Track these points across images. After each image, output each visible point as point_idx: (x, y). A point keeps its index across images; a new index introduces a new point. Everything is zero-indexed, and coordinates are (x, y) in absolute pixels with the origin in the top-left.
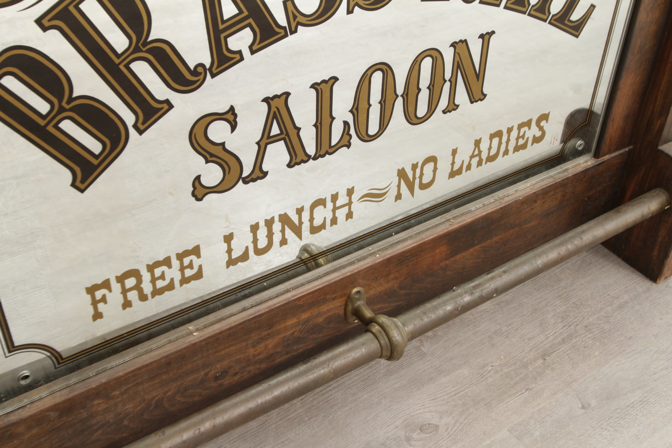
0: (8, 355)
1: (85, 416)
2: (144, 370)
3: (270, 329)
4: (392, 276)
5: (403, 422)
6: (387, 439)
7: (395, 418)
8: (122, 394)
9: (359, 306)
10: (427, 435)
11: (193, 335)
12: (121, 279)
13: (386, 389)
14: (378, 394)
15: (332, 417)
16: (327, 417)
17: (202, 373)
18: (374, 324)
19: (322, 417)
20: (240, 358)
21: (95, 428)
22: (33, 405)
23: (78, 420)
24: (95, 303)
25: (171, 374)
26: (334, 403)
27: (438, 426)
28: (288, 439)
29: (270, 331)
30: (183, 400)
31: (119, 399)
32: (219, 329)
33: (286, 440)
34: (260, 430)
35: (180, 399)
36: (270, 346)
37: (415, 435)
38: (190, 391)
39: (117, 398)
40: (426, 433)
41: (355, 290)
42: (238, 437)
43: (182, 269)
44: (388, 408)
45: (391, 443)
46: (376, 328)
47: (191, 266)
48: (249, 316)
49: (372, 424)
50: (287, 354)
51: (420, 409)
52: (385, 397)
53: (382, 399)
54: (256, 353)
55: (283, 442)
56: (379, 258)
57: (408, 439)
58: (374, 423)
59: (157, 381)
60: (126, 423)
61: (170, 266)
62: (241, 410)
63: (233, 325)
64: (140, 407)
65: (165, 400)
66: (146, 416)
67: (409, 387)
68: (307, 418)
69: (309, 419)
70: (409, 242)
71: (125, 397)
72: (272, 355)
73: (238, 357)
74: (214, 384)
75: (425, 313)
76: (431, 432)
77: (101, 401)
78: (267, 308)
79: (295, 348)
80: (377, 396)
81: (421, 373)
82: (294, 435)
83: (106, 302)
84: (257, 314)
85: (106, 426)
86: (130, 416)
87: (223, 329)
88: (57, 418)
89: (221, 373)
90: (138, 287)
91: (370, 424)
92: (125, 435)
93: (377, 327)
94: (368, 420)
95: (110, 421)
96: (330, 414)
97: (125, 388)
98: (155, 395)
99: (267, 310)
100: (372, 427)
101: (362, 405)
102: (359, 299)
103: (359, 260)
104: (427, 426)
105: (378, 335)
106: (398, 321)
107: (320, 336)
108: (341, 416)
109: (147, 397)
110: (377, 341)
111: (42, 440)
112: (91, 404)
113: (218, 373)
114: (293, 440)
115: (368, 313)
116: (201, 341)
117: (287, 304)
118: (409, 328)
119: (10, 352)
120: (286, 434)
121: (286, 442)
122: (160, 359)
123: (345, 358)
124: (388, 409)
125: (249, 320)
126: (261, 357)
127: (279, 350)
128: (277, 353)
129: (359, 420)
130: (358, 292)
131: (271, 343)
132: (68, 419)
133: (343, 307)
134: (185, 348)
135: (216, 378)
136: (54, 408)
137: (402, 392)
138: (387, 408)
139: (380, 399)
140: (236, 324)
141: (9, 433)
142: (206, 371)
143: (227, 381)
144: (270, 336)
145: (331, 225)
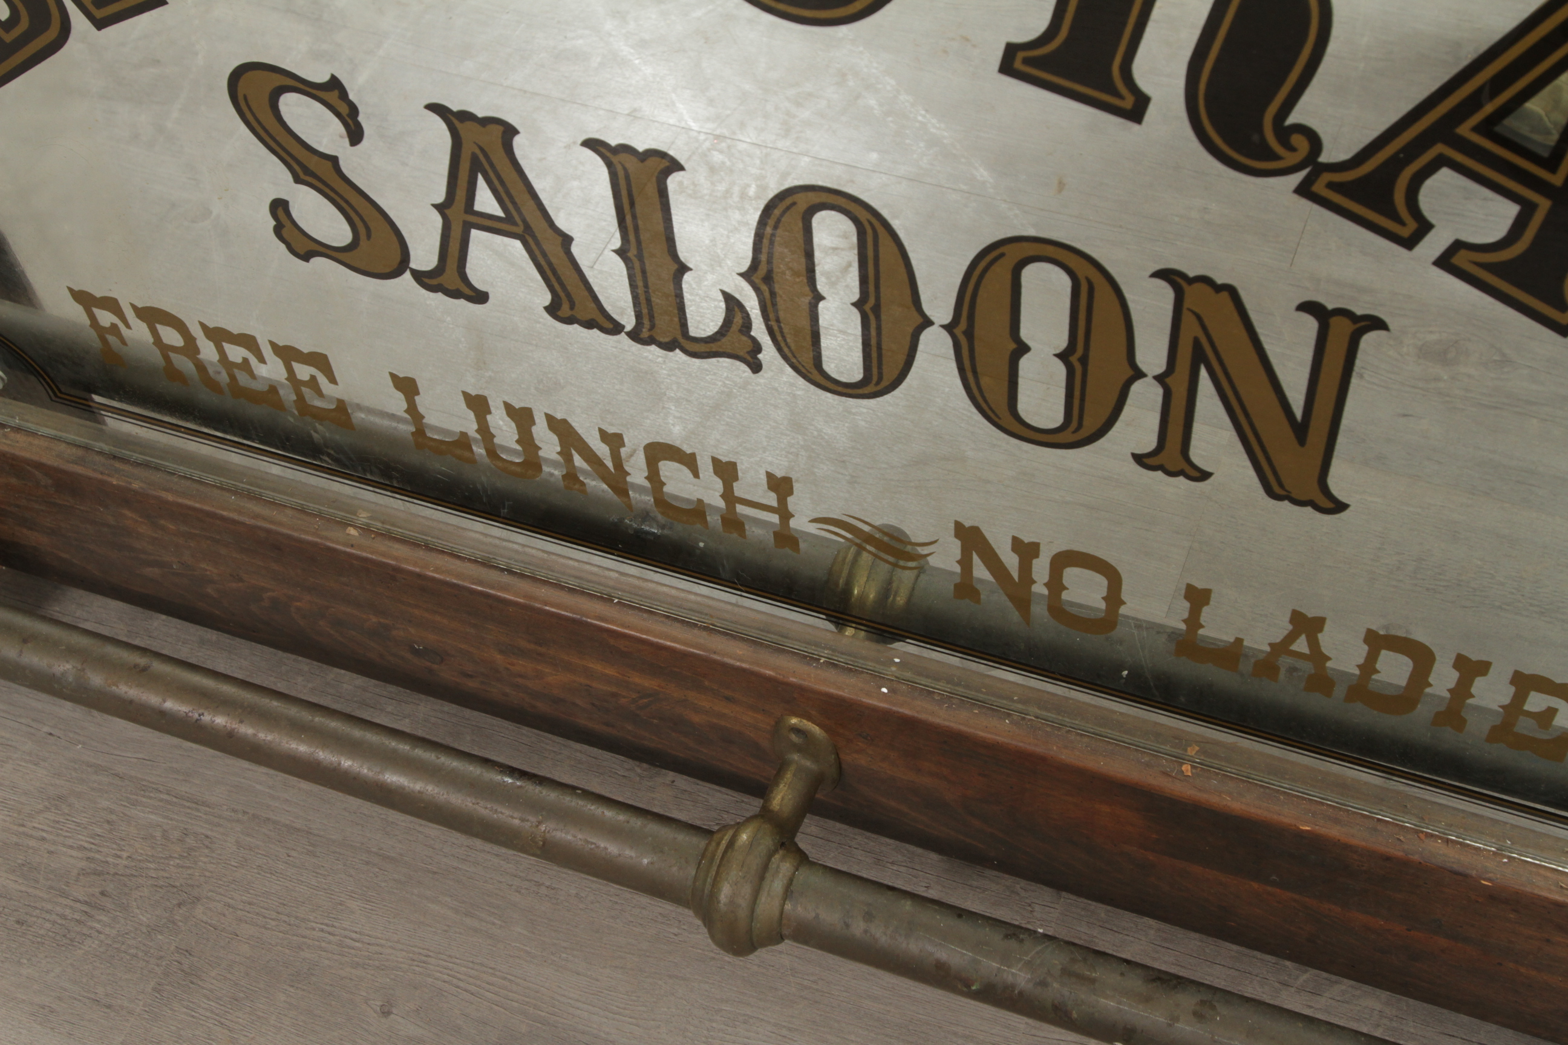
3: (539, 645)
9: (788, 764)
11: (347, 532)
13: (843, 989)
14: (814, 982)
15: (676, 931)
16: (668, 922)
19: (660, 914)
20: (469, 652)
28: (553, 889)
43: (296, 381)
44: (790, 1029)
47: (314, 388)
49: (714, 1025)
52: (816, 1002)
53: (806, 998)
58: (723, 1027)
61: (260, 358)
67: (887, 1036)
74: (413, 659)
80: (805, 983)
81: (955, 1034)
82: (573, 892)
91: (710, 1020)
94: (720, 1010)
96: (680, 921)
100: (708, 1030)
101: (755, 968)
102: (798, 748)
108: (693, 947)
114: (558, 899)
120: (564, 875)
124: (784, 1032)
129: (707, 991)
137: (861, 1027)
138: (784, 1027)
139: (801, 996)
143: (449, 675)
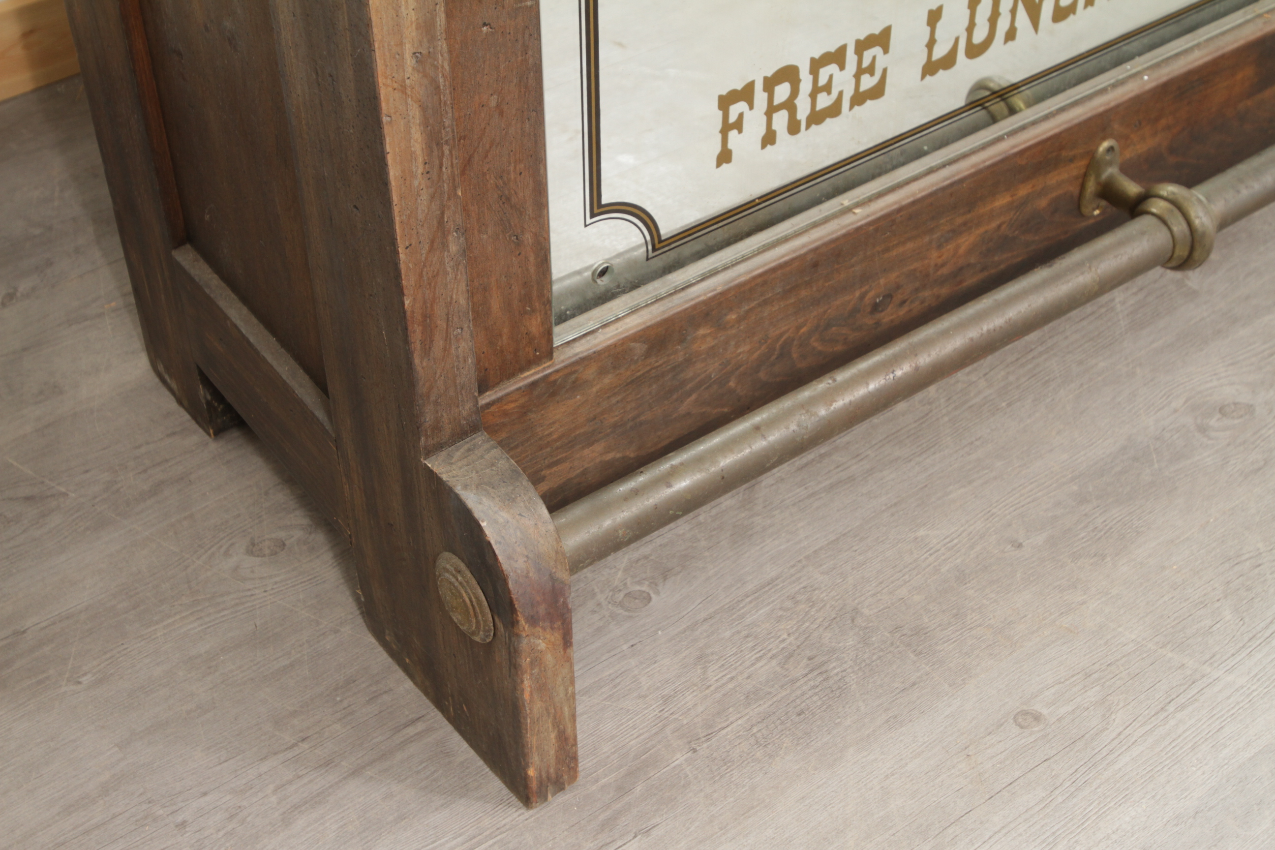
0: (589, 221)
1: (681, 359)
2: (779, 272)
3: (969, 211)
4: (1163, 122)
5: (1185, 403)
6: (1164, 430)
7: (1169, 396)
8: (739, 320)
9: (1111, 177)
10: (1236, 422)
11: (854, 213)
12: (770, 84)
15: (1049, 399)
16: (1041, 400)
17: (857, 294)
18: (1154, 200)
19: (1032, 401)
20: (915, 270)
21: (689, 387)
22: (607, 330)
23: (669, 367)
24: (726, 128)
25: (814, 289)
26: (1047, 378)
27: (1252, 406)
28: (979, 438)
29: (968, 216)
30: (820, 348)
31: (734, 331)
32: (896, 203)
33: (976, 440)
34: (924, 425)
35: (816, 344)
36: (961, 251)
37: (1213, 422)
38: (834, 328)
39: (732, 327)
40: (1233, 418)
41: (1105, 145)
42: (885, 439)
43: (860, 72)
44: (1151, 380)
45: (1172, 436)
46: (1157, 206)
47: (871, 70)
48: (944, 181)
49: (1127, 408)
50: (982, 270)
51: (1211, 381)
52: (1140, 364)
54: (940, 261)
55: (972, 443)
56: (1148, 81)
57: (1203, 429)
58: (1131, 406)
59: (792, 300)
60: (732, 384)
61: (842, 67)
62: (956, 343)
63: (919, 196)
64: (758, 352)
65: (795, 343)
66: (762, 375)
67: (1181, 346)
68: (1004, 404)
69: (1009, 405)
70: (1197, 54)
71: (742, 327)
72: (961, 269)
73: (912, 267)
74: (869, 321)
75: (1241, 181)
76: (1241, 416)
77: (709, 331)
78: (972, 166)
79: (996, 258)
80: (1124, 363)
82: (988, 430)
83: (740, 131)
84: (956, 178)
85: (703, 388)
86: (741, 369)
87: (904, 203)
88: (643, 358)
89: (884, 297)
90: (790, 105)
91: (1124, 409)
92: (726, 410)
93: (1162, 204)
94: (1119, 403)
95: (713, 376)
96: (1044, 395)
97: (747, 308)
98: (783, 329)
99: (973, 170)
100: (1129, 412)
101: (1100, 378)
102: (1110, 163)
103: (1114, 86)
104: (1233, 407)
105: (1167, 217)
106: (1198, 193)
107: (1037, 238)
108: (1066, 397)
109: (773, 333)
110: (1164, 229)
111: (614, 400)
112: (694, 335)
113: (878, 296)
114: (988, 439)
115: (1133, 189)
116: (869, 224)
117: (1002, 161)
118: (1219, 207)
119: (593, 215)
120: (973, 430)
121: (978, 443)
122: (806, 254)
123: (1116, 257)
124: (1151, 383)
125: (943, 189)
126: (945, 271)
127: (972, 260)
128: (969, 265)
129: (1101, 403)
130: (1111, 149)
131: (966, 241)
132: (657, 362)
133: (1080, 180)
134: (845, 236)
135: (876, 308)
136: (642, 336)
137: (1169, 354)
138: (1148, 382)
139: (1132, 368)
140: (923, 194)
141: (574, 377)
142: (863, 290)
143: (889, 316)
144: (966, 227)
145: (1086, 7)
